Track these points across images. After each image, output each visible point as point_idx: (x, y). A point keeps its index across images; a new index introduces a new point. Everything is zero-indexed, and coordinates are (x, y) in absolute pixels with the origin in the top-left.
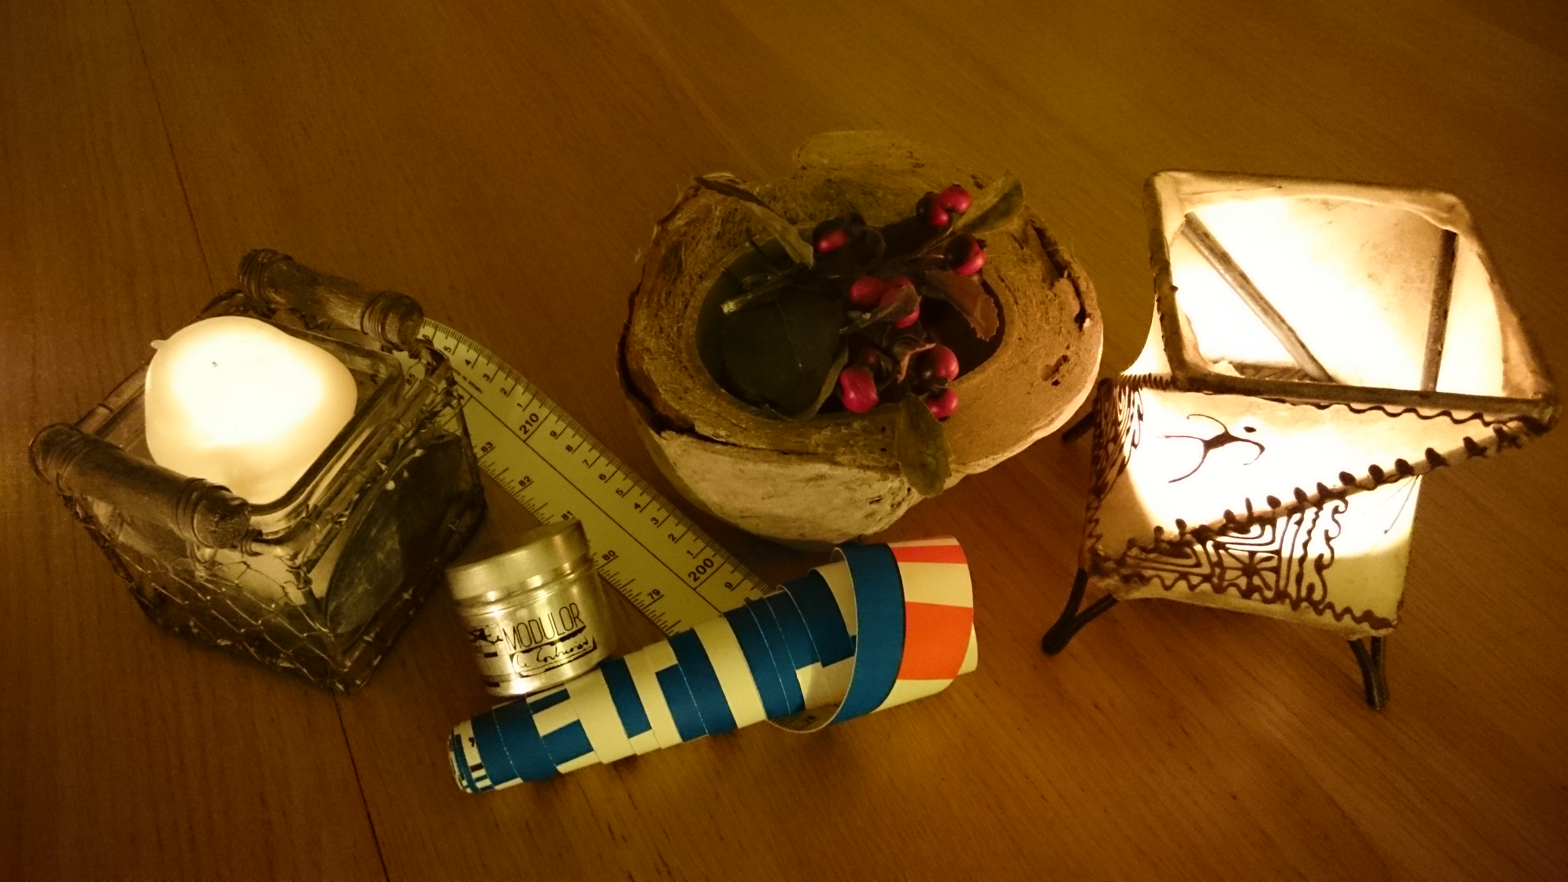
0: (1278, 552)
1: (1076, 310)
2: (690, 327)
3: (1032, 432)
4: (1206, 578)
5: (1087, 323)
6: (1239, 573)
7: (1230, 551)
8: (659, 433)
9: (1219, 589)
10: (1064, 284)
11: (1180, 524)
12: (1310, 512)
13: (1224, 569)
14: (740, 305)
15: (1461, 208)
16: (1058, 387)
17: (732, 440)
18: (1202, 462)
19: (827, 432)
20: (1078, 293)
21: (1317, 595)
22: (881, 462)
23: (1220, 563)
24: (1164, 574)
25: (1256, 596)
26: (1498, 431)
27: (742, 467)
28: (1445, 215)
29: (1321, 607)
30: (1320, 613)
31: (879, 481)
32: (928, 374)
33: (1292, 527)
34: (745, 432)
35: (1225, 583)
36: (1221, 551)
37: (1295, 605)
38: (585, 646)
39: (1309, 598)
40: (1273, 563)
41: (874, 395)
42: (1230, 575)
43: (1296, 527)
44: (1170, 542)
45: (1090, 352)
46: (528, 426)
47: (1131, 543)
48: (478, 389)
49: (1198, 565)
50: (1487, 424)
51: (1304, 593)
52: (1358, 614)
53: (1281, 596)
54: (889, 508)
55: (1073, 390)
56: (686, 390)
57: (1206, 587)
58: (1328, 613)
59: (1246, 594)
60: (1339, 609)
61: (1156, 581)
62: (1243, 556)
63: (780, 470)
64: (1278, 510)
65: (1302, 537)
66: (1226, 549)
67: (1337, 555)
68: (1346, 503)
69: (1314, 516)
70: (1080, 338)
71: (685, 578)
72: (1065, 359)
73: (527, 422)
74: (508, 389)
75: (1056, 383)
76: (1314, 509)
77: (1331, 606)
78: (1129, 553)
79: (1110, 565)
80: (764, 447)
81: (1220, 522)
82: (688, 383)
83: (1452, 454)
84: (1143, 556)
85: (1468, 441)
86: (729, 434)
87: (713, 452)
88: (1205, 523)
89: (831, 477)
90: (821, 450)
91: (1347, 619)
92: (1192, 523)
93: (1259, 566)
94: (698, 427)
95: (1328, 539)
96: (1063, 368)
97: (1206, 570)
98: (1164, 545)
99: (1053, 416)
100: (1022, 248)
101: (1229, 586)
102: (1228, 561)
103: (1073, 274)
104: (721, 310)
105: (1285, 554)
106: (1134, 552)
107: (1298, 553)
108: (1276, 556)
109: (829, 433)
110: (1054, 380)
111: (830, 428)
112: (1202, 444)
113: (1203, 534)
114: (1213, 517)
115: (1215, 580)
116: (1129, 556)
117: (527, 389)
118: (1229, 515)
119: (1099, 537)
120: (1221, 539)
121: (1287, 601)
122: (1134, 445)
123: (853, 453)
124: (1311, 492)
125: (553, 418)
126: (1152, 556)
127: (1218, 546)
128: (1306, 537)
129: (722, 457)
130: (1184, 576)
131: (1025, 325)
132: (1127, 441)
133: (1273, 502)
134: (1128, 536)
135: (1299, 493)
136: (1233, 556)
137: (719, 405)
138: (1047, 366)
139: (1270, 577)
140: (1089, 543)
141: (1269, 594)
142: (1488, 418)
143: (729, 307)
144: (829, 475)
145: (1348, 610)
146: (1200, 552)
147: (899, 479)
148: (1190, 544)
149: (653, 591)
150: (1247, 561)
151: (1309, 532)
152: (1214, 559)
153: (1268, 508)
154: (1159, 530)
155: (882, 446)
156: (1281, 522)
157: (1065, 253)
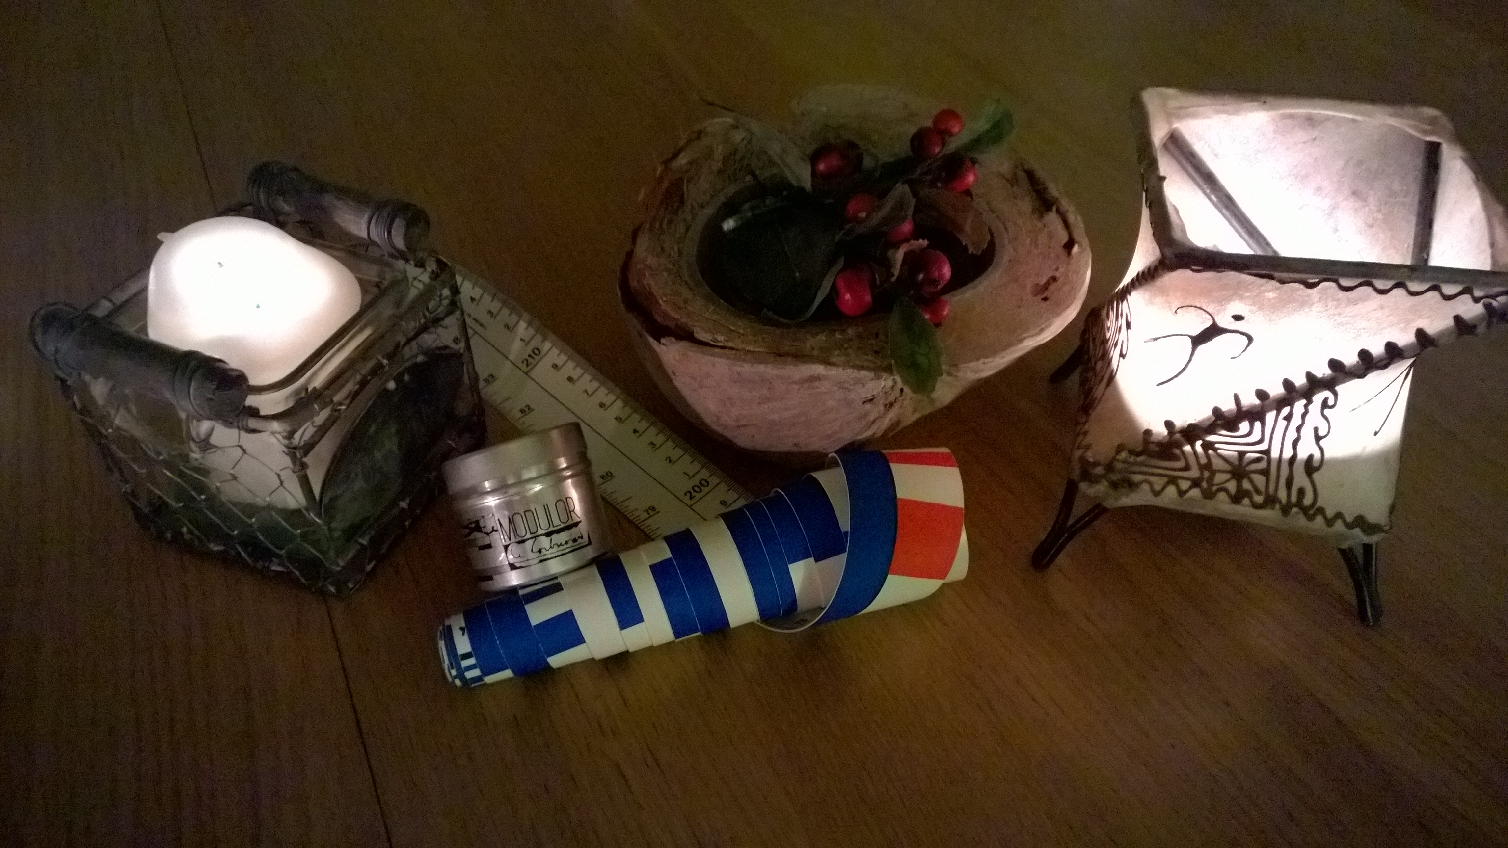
0: (1267, 452)
1: (1065, 239)
2: (691, 248)
3: (1021, 341)
4: (1196, 483)
5: (1076, 249)
6: (1228, 476)
7: (1219, 451)
8: (659, 341)
9: (1209, 495)
10: (1052, 217)
11: (1169, 424)
12: (1299, 406)
13: (1213, 473)
14: (740, 222)
15: (1444, 120)
16: (1048, 302)
17: (730, 344)
18: (1190, 360)
19: (822, 337)
20: (1066, 224)
21: (1308, 501)
22: (874, 363)
23: (1208, 466)
24: (1153, 479)
25: (1246, 501)
26: (1488, 307)
27: (739, 369)
28: (1428, 127)
29: (1311, 512)
30: (1311, 518)
31: (872, 380)
32: (921, 276)
33: (1282, 423)
34: (742, 337)
35: (1214, 488)
36: (1210, 452)
37: (1286, 511)
38: (580, 540)
39: (1299, 504)
40: (1263, 465)
41: (868, 298)
42: (1219, 478)
43: (1285, 422)
44: (1160, 444)
45: (1079, 273)
46: (530, 360)
47: (1120, 448)
48: (481, 325)
49: (1187, 468)
50: (1476, 300)
51: (1294, 498)
52: (1349, 519)
53: (1270, 501)
54: (882, 408)
55: (1060, 307)
56: (686, 301)
57: (1195, 493)
58: (1319, 519)
59: (1236, 499)
60: (1330, 513)
61: (1145, 487)
62: (1233, 456)
63: (776, 372)
64: (1267, 402)
65: (1292, 435)
66: (1216, 450)
67: (1328, 455)
68: (1335, 394)
69: (1303, 410)
70: (1068, 264)
71: (681, 496)
72: (1054, 279)
73: (529, 356)
74: (511, 325)
75: (1045, 299)
76: (1304, 402)
77: (1321, 511)
78: (1119, 457)
79: (1099, 470)
80: (761, 350)
81: (1208, 419)
82: (687, 294)
83: (1442, 334)
84: (1132, 459)
85: (1457, 319)
86: (727, 338)
87: (712, 355)
88: (1193, 422)
89: (826, 378)
90: (815, 353)
91: (1339, 526)
92: (1180, 422)
93: (1248, 468)
94: (697, 333)
95: (1318, 438)
96: (1053, 287)
97: (1194, 473)
98: (1152, 447)
99: (1043, 326)
100: (1013, 186)
101: (1219, 490)
102: (1217, 463)
103: (1061, 207)
104: (721, 227)
105: (1275, 454)
106: (1124, 455)
107: (1288, 454)
108: (1265, 457)
109: (824, 338)
110: (1043, 296)
111: (824, 333)
112: (1190, 340)
113: (1192, 433)
114: (1200, 414)
115: (1204, 485)
116: (1118, 460)
117: (530, 323)
118: (1217, 411)
119: (1088, 447)
120: (1211, 438)
121: (1278, 506)
122: (1122, 356)
123: (847, 355)
124: (1300, 381)
125: (555, 351)
126: (1141, 459)
127: (1207, 446)
128: (1295, 436)
129: (720, 360)
130: (1173, 481)
131: (1015, 250)
132: (1115, 354)
133: (1262, 395)
134: (1117, 441)
135: (1288, 384)
136: (1220, 456)
137: (718, 314)
138: (1037, 284)
139: (1259, 480)
140: (1078, 454)
141: (1259, 499)
142: (1478, 293)
143: (729, 225)
144: (823, 375)
145: (1339, 515)
146: (1189, 453)
147: (892, 378)
148: (1179, 446)
149: (649, 508)
150: (1236, 463)
151: (1299, 429)
152: (1203, 461)
153: (1257, 402)
154: (1148, 432)
155: (876, 349)
156: (1270, 416)
157: (1054, 190)
